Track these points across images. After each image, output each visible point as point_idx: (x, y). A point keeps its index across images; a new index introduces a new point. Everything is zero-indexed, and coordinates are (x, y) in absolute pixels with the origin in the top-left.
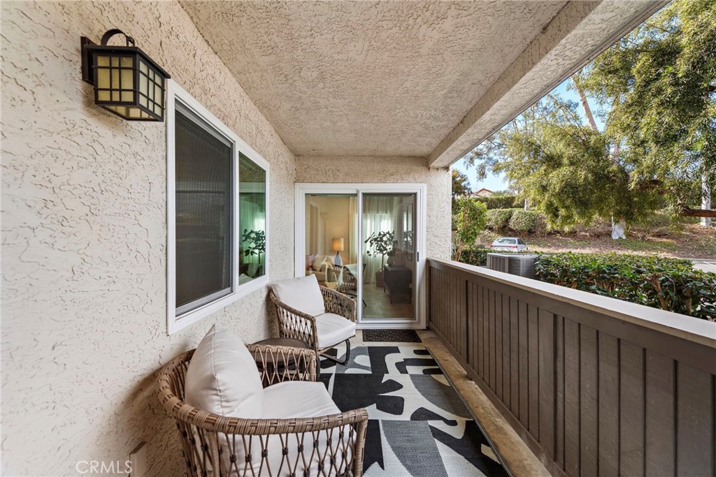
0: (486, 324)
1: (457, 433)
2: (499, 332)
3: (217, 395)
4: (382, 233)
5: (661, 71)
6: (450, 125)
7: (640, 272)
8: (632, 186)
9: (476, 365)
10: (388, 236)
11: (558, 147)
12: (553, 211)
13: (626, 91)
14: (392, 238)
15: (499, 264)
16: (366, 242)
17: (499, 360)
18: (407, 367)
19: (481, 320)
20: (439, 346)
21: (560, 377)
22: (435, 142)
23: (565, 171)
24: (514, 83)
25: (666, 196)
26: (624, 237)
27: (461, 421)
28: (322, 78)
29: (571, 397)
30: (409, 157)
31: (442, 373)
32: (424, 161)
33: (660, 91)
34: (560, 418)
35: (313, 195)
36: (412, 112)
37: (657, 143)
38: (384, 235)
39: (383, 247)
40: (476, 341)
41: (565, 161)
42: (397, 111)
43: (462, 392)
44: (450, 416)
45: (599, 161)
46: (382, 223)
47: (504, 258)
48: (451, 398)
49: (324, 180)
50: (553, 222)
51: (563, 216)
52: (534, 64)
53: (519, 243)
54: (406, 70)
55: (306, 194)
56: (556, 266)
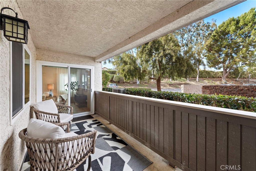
0: (115, 107)
1: (110, 137)
2: (119, 108)
3: (58, 133)
4: (73, 82)
5: (146, 46)
6: (104, 51)
7: (144, 91)
8: (141, 71)
9: (112, 119)
10: (75, 83)
11: (127, 60)
12: (125, 76)
13: (140, 48)
14: (77, 84)
15: (115, 91)
16: (65, 86)
17: (119, 115)
18: (91, 126)
19: (114, 106)
20: (99, 118)
21: (133, 115)
22: (98, 54)
23: (128, 66)
24: (123, 47)
25: (147, 74)
26: (139, 84)
27: (111, 134)
28: (66, 29)
29: (135, 118)
30: (88, 57)
31: (103, 125)
32: (94, 59)
33: (146, 51)
34: (133, 123)
35: (45, 66)
36: (94, 45)
37: (145, 62)
38: (74, 83)
39: (73, 87)
40: (112, 112)
41: (128, 63)
42: (89, 44)
43: (109, 128)
44: (107, 134)
45: (135, 64)
46: (72, 78)
47: (117, 90)
48: (107, 130)
49: (52, 60)
50: (125, 79)
51: (128, 78)
52: (127, 45)
53: (116, 85)
54: (96, 35)
55: (42, 65)
56: (129, 91)
